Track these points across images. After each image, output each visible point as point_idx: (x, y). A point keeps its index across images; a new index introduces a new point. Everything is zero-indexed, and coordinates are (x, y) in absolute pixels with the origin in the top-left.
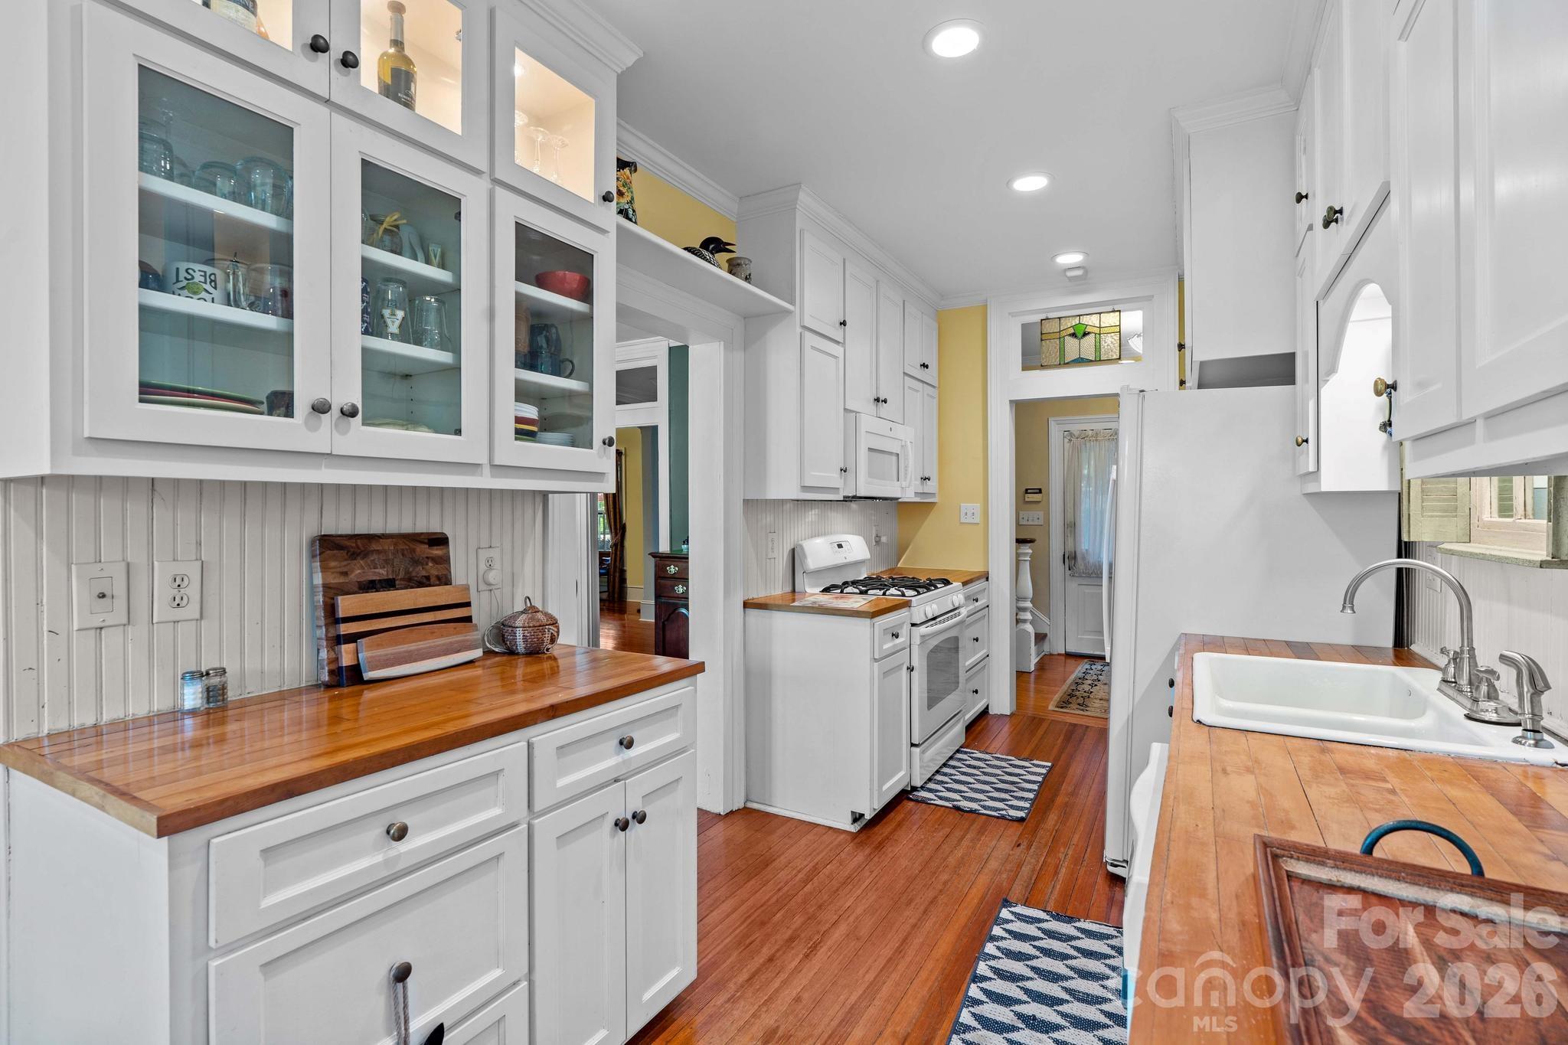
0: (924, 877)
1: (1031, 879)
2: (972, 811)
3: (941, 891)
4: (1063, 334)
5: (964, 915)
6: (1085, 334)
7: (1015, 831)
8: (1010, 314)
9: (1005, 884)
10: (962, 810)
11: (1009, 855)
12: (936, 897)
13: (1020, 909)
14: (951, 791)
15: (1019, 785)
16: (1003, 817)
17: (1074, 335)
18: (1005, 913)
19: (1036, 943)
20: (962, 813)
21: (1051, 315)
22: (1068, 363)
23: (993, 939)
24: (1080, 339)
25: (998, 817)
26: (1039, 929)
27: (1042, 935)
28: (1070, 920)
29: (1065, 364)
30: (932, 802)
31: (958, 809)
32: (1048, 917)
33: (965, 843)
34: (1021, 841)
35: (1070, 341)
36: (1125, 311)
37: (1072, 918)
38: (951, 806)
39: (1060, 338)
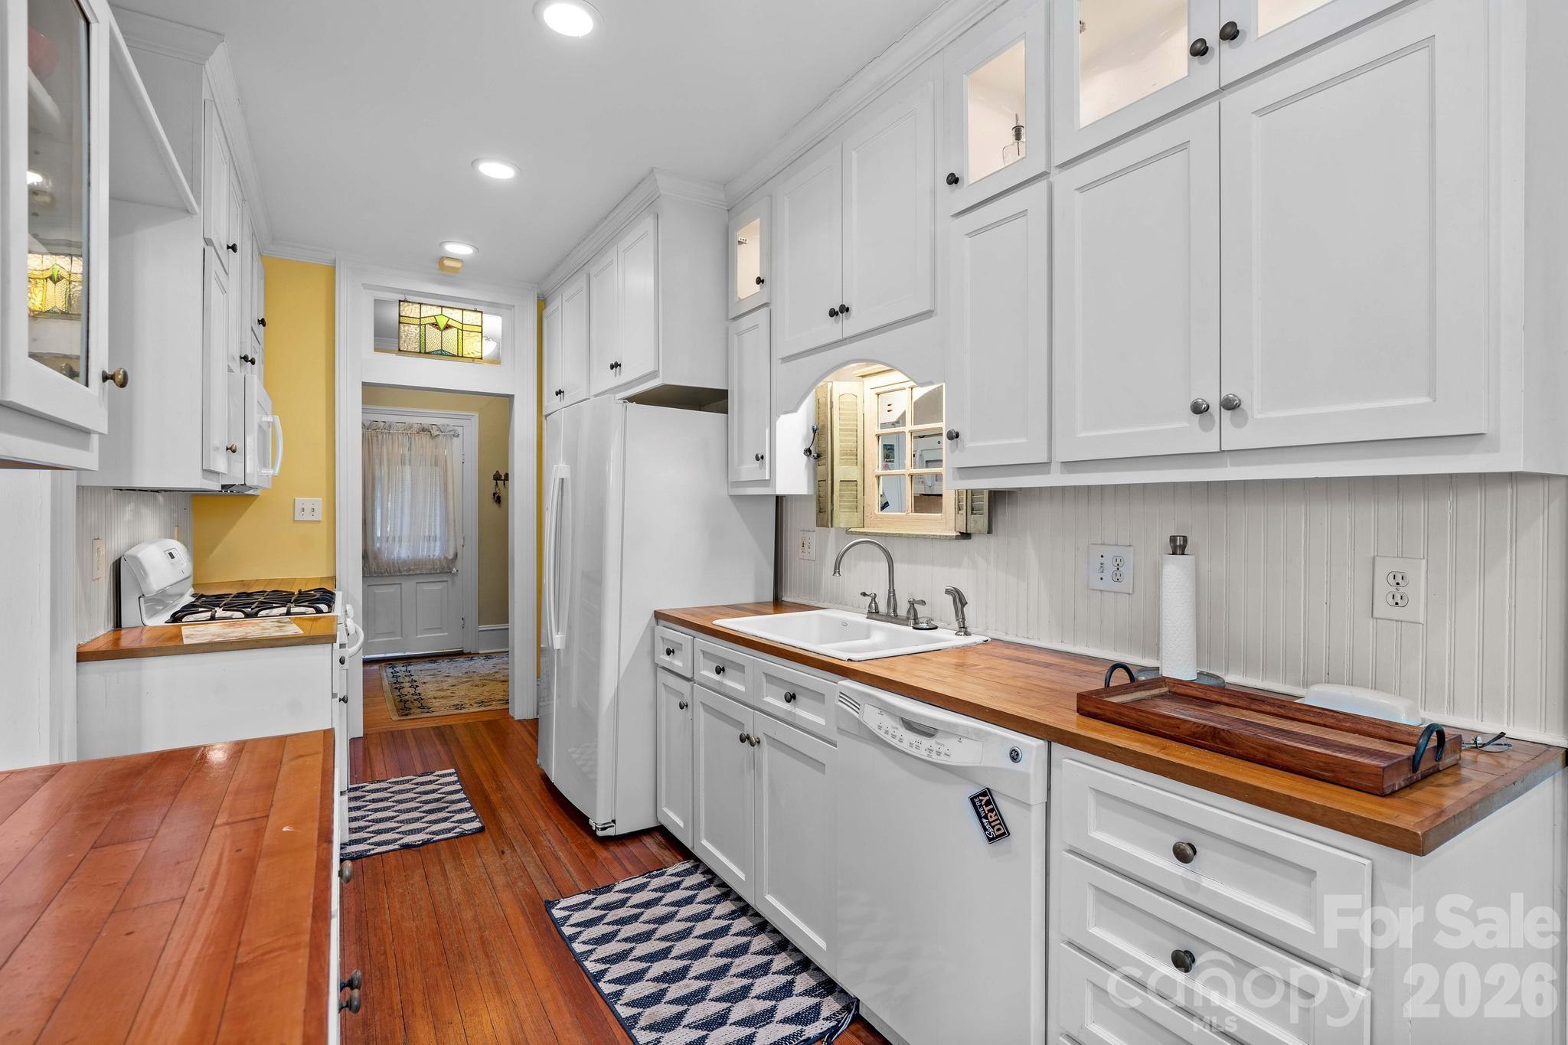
0: (448, 926)
1: (544, 874)
2: (426, 843)
3: (480, 928)
4: (423, 321)
5: (524, 933)
6: (448, 327)
7: (484, 841)
8: (363, 284)
9: (528, 890)
10: (415, 846)
11: (504, 864)
12: (482, 937)
13: (564, 903)
14: (381, 833)
15: (445, 800)
16: (462, 835)
17: (435, 325)
18: (557, 913)
19: (605, 921)
20: (417, 849)
21: (410, 298)
22: (429, 353)
23: (573, 938)
24: (442, 331)
25: (457, 837)
26: (596, 908)
27: (603, 912)
28: (608, 889)
29: (426, 353)
30: (372, 852)
31: (407, 847)
32: (591, 897)
33: (452, 874)
34: (500, 849)
35: (430, 330)
36: (486, 313)
37: (608, 886)
38: (397, 847)
39: (420, 325)
